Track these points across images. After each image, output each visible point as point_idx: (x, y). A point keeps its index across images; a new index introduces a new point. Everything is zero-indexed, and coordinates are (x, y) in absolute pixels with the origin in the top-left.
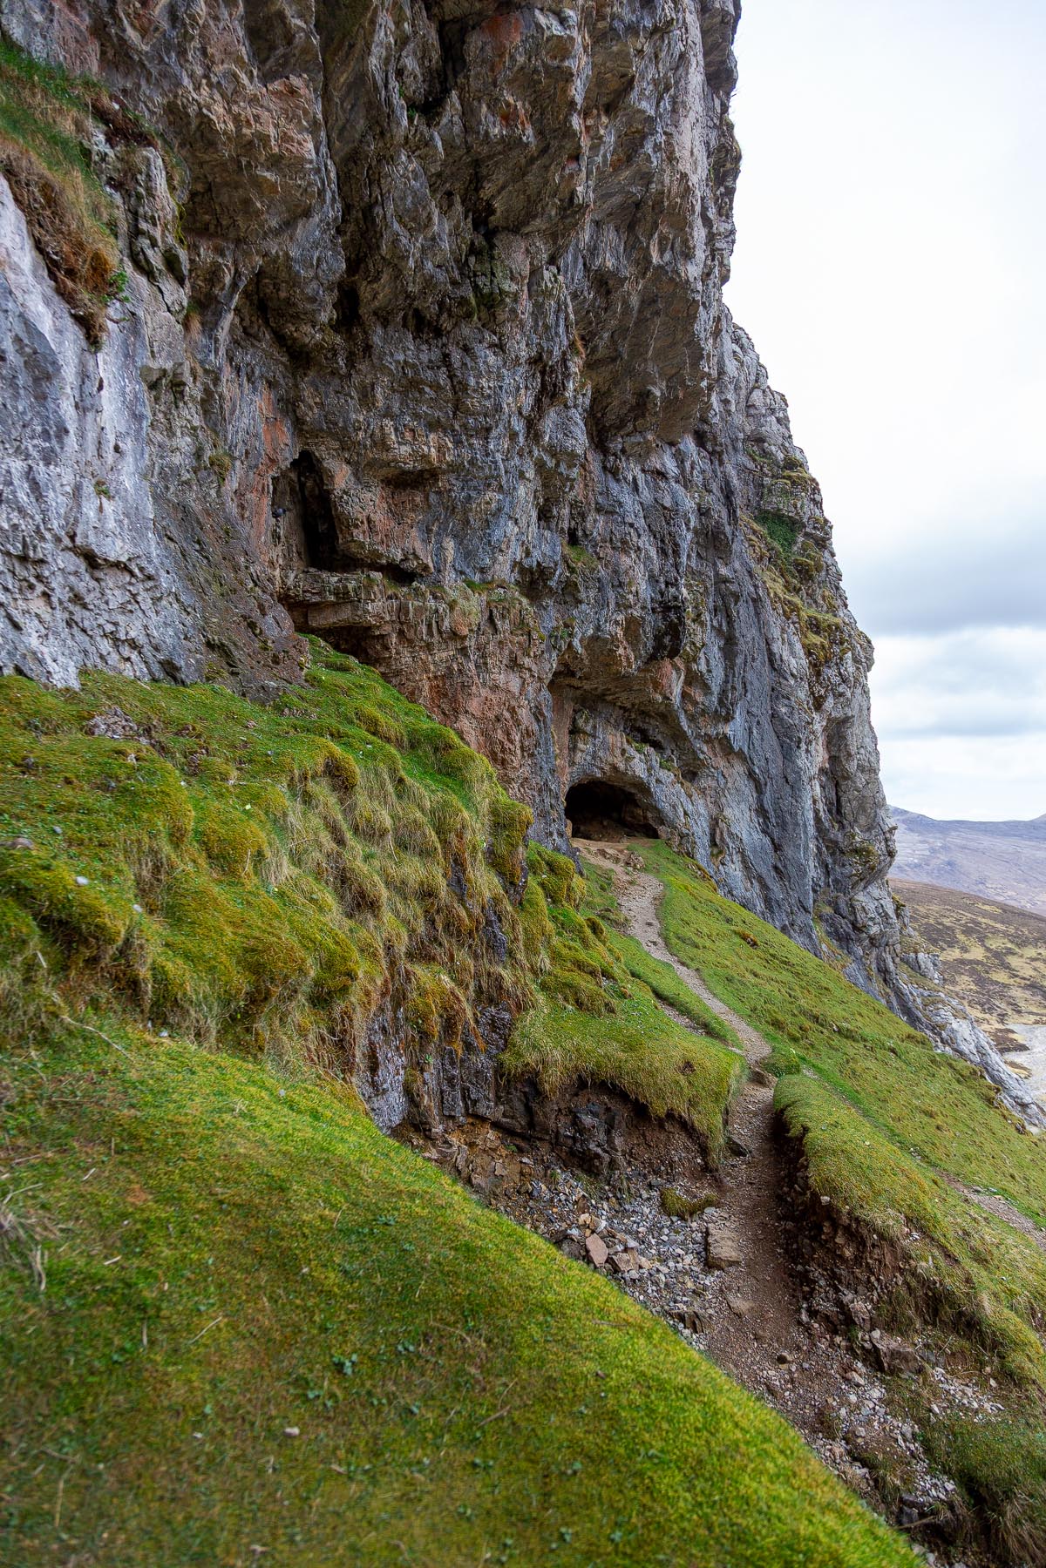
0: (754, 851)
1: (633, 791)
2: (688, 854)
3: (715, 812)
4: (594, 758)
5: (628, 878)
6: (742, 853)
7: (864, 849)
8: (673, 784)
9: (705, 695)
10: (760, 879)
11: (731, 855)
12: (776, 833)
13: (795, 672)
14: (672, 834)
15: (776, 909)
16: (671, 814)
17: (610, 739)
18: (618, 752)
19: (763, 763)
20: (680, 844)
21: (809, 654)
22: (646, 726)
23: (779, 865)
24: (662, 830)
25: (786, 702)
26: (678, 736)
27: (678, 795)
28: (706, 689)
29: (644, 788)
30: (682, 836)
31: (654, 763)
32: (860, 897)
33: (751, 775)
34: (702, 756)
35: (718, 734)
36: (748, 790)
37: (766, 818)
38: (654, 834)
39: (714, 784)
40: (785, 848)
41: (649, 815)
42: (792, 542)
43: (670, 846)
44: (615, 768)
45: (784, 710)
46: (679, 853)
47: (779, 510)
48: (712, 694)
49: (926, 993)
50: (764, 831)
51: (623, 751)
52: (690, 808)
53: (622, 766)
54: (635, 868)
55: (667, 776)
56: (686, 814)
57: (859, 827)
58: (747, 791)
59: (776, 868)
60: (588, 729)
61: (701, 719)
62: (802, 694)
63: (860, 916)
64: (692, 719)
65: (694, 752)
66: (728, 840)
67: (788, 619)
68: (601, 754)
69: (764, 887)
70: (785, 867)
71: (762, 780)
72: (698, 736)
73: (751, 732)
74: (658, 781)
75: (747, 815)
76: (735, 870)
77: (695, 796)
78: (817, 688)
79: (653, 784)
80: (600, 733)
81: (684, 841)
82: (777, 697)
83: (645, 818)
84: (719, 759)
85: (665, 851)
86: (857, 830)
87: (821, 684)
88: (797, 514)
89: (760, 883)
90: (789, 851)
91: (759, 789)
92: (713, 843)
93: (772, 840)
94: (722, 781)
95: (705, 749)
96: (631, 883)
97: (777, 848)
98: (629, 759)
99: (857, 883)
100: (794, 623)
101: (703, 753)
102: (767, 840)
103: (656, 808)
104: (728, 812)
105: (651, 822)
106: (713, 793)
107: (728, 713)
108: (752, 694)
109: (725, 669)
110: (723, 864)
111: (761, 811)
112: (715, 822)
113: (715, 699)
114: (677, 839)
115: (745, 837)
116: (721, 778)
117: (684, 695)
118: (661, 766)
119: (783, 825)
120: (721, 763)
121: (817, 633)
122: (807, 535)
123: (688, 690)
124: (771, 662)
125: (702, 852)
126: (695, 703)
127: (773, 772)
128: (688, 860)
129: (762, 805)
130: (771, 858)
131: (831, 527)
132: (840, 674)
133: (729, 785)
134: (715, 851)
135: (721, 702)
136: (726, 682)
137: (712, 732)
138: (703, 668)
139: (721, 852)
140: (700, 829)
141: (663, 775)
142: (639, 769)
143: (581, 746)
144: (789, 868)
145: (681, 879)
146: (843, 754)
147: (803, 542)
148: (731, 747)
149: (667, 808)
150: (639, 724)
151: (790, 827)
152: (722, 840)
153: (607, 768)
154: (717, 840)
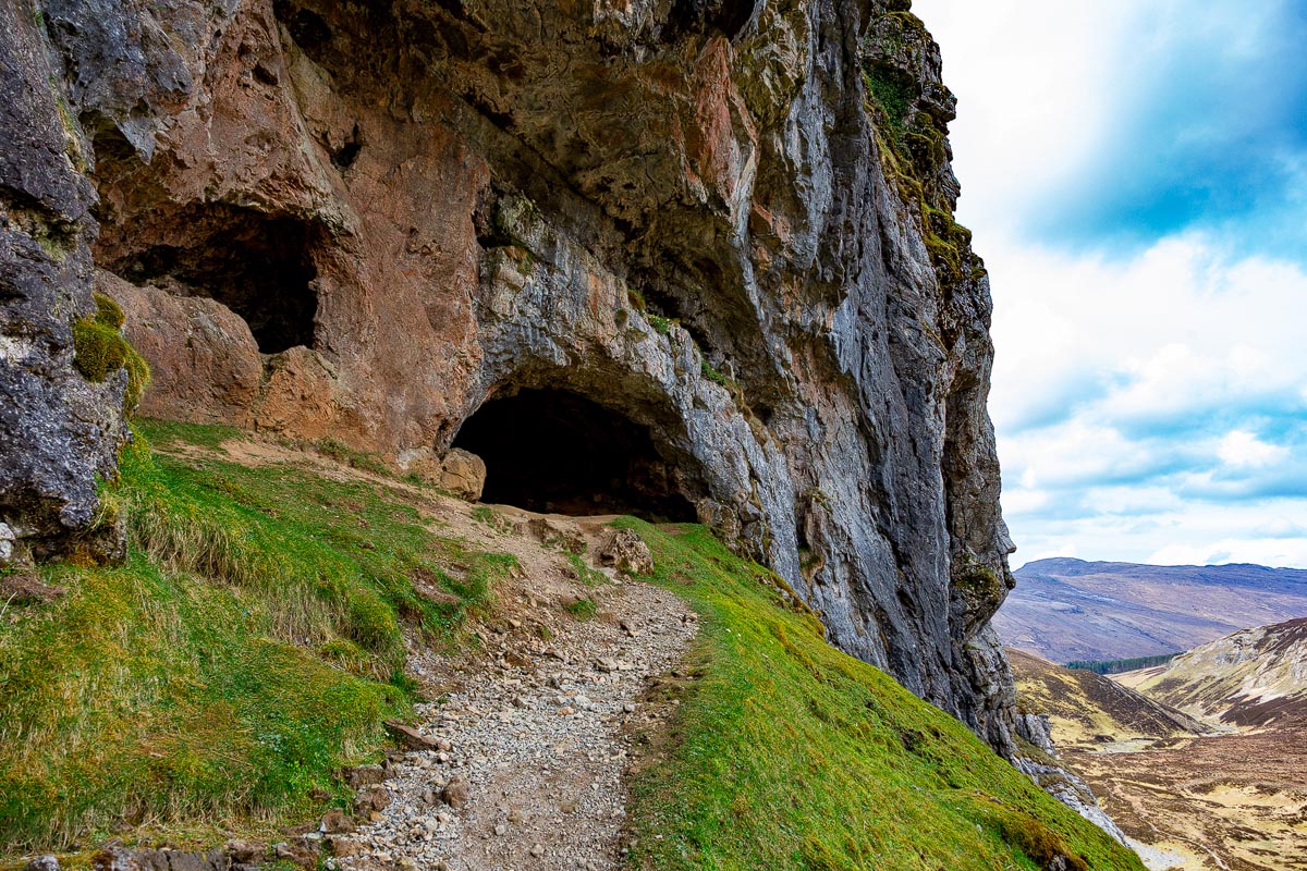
0: (870, 563)
1: (646, 420)
2: (758, 557)
3: (803, 486)
4: (546, 313)
5: (568, 590)
6: (850, 563)
7: (980, 577)
8: (728, 412)
9: (795, 230)
10: (881, 614)
11: (832, 567)
12: (901, 532)
13: (919, 279)
14: (725, 514)
15: (908, 669)
16: (722, 473)
17: (590, 283)
18: (608, 315)
19: (882, 407)
20: (742, 537)
21: (936, 261)
22: (674, 291)
23: (908, 589)
24: (705, 506)
25: (910, 321)
26: (740, 322)
27: (738, 435)
28: (798, 211)
29: (669, 414)
30: (746, 520)
31: (689, 359)
32: (975, 643)
33: (863, 426)
34: (783, 372)
35: (814, 325)
36: (856, 452)
37: (885, 505)
38: (688, 514)
39: (801, 434)
40: (915, 560)
41: (680, 475)
42: (901, 114)
43: (721, 538)
44: (600, 349)
45: (907, 333)
46: (739, 553)
47: (886, 57)
48: (807, 228)
49: (1042, 769)
50: (882, 531)
51: (621, 317)
52: (761, 464)
53: (617, 349)
54: (623, 570)
55: (718, 396)
56: (753, 475)
57: (973, 546)
58: (855, 457)
59: (902, 594)
60: (534, 238)
61: (784, 288)
62: (928, 318)
63: (979, 669)
64: (768, 283)
65: (769, 361)
66: (828, 537)
67: (906, 204)
68: (564, 306)
69: (887, 627)
70: (915, 592)
71: (880, 440)
72: (778, 327)
73: (865, 348)
74: (698, 402)
75: (857, 497)
76: (839, 595)
77: (771, 445)
78: (946, 317)
79: (686, 404)
80: (563, 258)
81: (749, 531)
82: (895, 313)
83: (672, 482)
84: (812, 387)
85: (710, 545)
86: (971, 550)
87: (951, 312)
88: (912, 67)
89: (879, 619)
90: (920, 565)
91: (874, 455)
92: (803, 544)
93: (894, 545)
94: (816, 430)
95: (789, 356)
96: (573, 609)
97: (902, 560)
98: (633, 335)
99: (972, 623)
100: (913, 213)
101: (785, 364)
102: (887, 545)
103: (692, 459)
104: (826, 487)
105: (683, 490)
106: (799, 450)
107: (837, 280)
108: (866, 284)
109: (834, 185)
110: (820, 583)
111: (877, 494)
112: (804, 503)
113: (814, 241)
114: (735, 525)
115: (855, 535)
116: (814, 424)
117: (755, 225)
118: (704, 374)
119: (911, 523)
120: (811, 391)
121: (944, 237)
122: (923, 106)
123: (762, 212)
124: (887, 256)
125: (784, 556)
126: (776, 246)
127: (897, 426)
128: (758, 569)
129: (880, 483)
130: (893, 577)
131: (955, 101)
132: (975, 304)
133: (829, 437)
134: (806, 557)
135: (824, 252)
136: (836, 212)
137: (804, 319)
138: (794, 151)
139: (815, 560)
140: (779, 510)
141: (708, 390)
142: (659, 366)
143: (508, 270)
144: (922, 594)
145: (749, 608)
146: (961, 439)
147: (918, 115)
148: (835, 363)
149: (716, 461)
150: (661, 284)
151: (921, 526)
152: (818, 536)
153: (581, 346)
154: (809, 538)
